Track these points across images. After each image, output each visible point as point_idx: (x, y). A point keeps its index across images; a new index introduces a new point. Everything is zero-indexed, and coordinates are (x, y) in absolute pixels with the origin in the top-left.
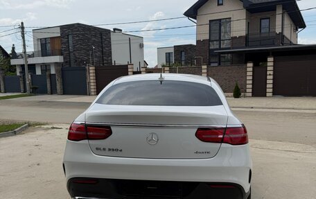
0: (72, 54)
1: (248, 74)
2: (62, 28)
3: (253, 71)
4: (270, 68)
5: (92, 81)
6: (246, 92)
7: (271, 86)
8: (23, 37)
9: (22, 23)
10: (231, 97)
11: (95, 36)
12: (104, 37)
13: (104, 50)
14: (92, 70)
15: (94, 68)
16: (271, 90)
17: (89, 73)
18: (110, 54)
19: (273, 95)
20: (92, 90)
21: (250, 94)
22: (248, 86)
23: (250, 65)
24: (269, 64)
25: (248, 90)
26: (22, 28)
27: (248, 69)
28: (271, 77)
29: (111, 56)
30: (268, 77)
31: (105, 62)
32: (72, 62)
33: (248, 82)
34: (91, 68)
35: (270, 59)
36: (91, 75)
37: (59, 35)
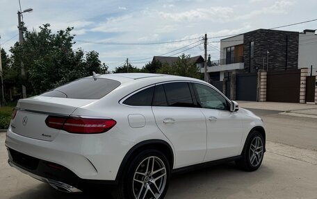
0: (252, 61)
2: (246, 35)
5: (262, 87)
8: (206, 48)
9: (206, 35)
11: (279, 41)
12: (290, 41)
13: (289, 54)
14: (263, 75)
15: (266, 73)
17: (260, 79)
18: (296, 58)
20: (262, 96)
26: (206, 39)
29: (297, 60)
31: (288, 67)
32: (252, 68)
34: (262, 74)
36: (262, 80)
37: (242, 42)
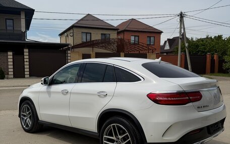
1: (9, 60)
3: (13, 58)
4: (26, 57)
6: (8, 74)
7: (28, 70)
16: (28, 73)
19: (30, 76)
21: (12, 76)
22: (10, 70)
23: (10, 53)
24: (25, 54)
25: (10, 73)
27: (9, 57)
28: (28, 63)
30: (26, 63)
33: (10, 67)
35: (26, 50)
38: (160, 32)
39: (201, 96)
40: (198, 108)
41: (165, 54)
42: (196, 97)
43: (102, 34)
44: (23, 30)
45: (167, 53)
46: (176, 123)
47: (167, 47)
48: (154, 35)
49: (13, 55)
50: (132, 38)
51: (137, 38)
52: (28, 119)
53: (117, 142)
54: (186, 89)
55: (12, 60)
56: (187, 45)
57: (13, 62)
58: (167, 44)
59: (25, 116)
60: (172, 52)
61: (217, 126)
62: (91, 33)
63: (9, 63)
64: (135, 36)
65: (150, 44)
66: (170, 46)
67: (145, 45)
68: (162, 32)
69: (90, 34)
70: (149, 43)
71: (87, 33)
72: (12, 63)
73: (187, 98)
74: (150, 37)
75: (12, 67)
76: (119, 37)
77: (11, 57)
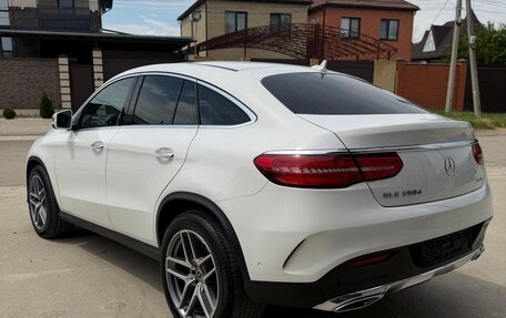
1: (62, 76)
3: (70, 72)
4: (98, 69)
6: (61, 107)
10: (35, 116)
22: (64, 98)
23: (63, 61)
24: (96, 61)
25: (64, 105)
27: (62, 68)
30: (97, 83)
33: (63, 90)
35: (97, 54)
38: (414, 9)
39: (399, 165)
40: (385, 196)
41: (425, 63)
42: (385, 168)
43: (272, 14)
44: (94, 6)
45: (428, 60)
46: (315, 234)
47: (430, 47)
48: (397, 15)
49: (70, 64)
50: (345, 24)
51: (355, 23)
52: (42, 209)
53: (194, 273)
54: (354, 146)
55: (67, 76)
56: (472, 39)
57: (71, 80)
58: (431, 37)
59: (36, 200)
60: (439, 58)
61: (452, 245)
62: (246, 13)
63: (63, 83)
64: (351, 19)
65: (387, 39)
66: (438, 42)
67: (370, 41)
68: (418, 9)
69: (244, 15)
70: (383, 36)
71: (237, 13)
72: (67, 83)
73: (355, 169)
74: (388, 21)
75: (68, 90)
76: (313, 22)
77: (66, 69)
